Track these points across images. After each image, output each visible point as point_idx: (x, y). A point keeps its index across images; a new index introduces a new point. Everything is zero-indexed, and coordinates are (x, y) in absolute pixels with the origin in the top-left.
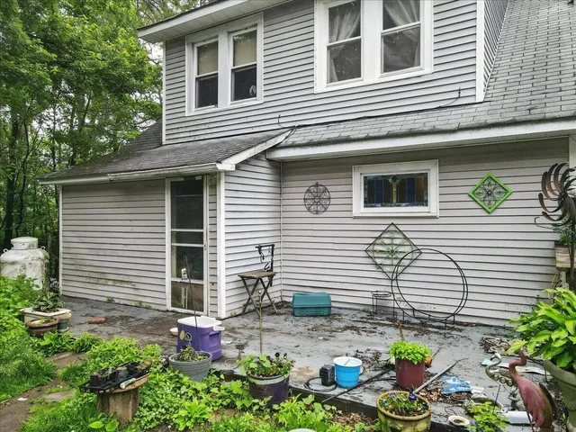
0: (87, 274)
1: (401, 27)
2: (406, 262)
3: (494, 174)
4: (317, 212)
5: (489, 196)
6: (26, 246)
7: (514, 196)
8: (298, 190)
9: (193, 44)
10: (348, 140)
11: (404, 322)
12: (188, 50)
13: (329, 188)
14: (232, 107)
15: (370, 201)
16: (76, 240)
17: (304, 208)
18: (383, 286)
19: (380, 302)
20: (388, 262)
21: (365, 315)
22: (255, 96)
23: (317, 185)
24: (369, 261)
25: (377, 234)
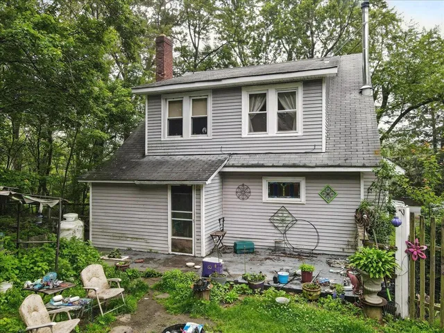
0: (111, 234)
1: (287, 110)
2: (290, 225)
3: (331, 185)
4: (243, 199)
5: (328, 195)
6: (74, 219)
7: (339, 196)
8: (232, 187)
9: (166, 99)
10: (263, 166)
11: (290, 254)
12: (163, 102)
13: (250, 187)
14: (192, 138)
15: (271, 194)
16: (103, 214)
17: (236, 197)
18: (279, 237)
19: (277, 245)
20: (281, 225)
21: (270, 251)
22: (206, 133)
23: (243, 185)
24: (271, 224)
25: (275, 211)
